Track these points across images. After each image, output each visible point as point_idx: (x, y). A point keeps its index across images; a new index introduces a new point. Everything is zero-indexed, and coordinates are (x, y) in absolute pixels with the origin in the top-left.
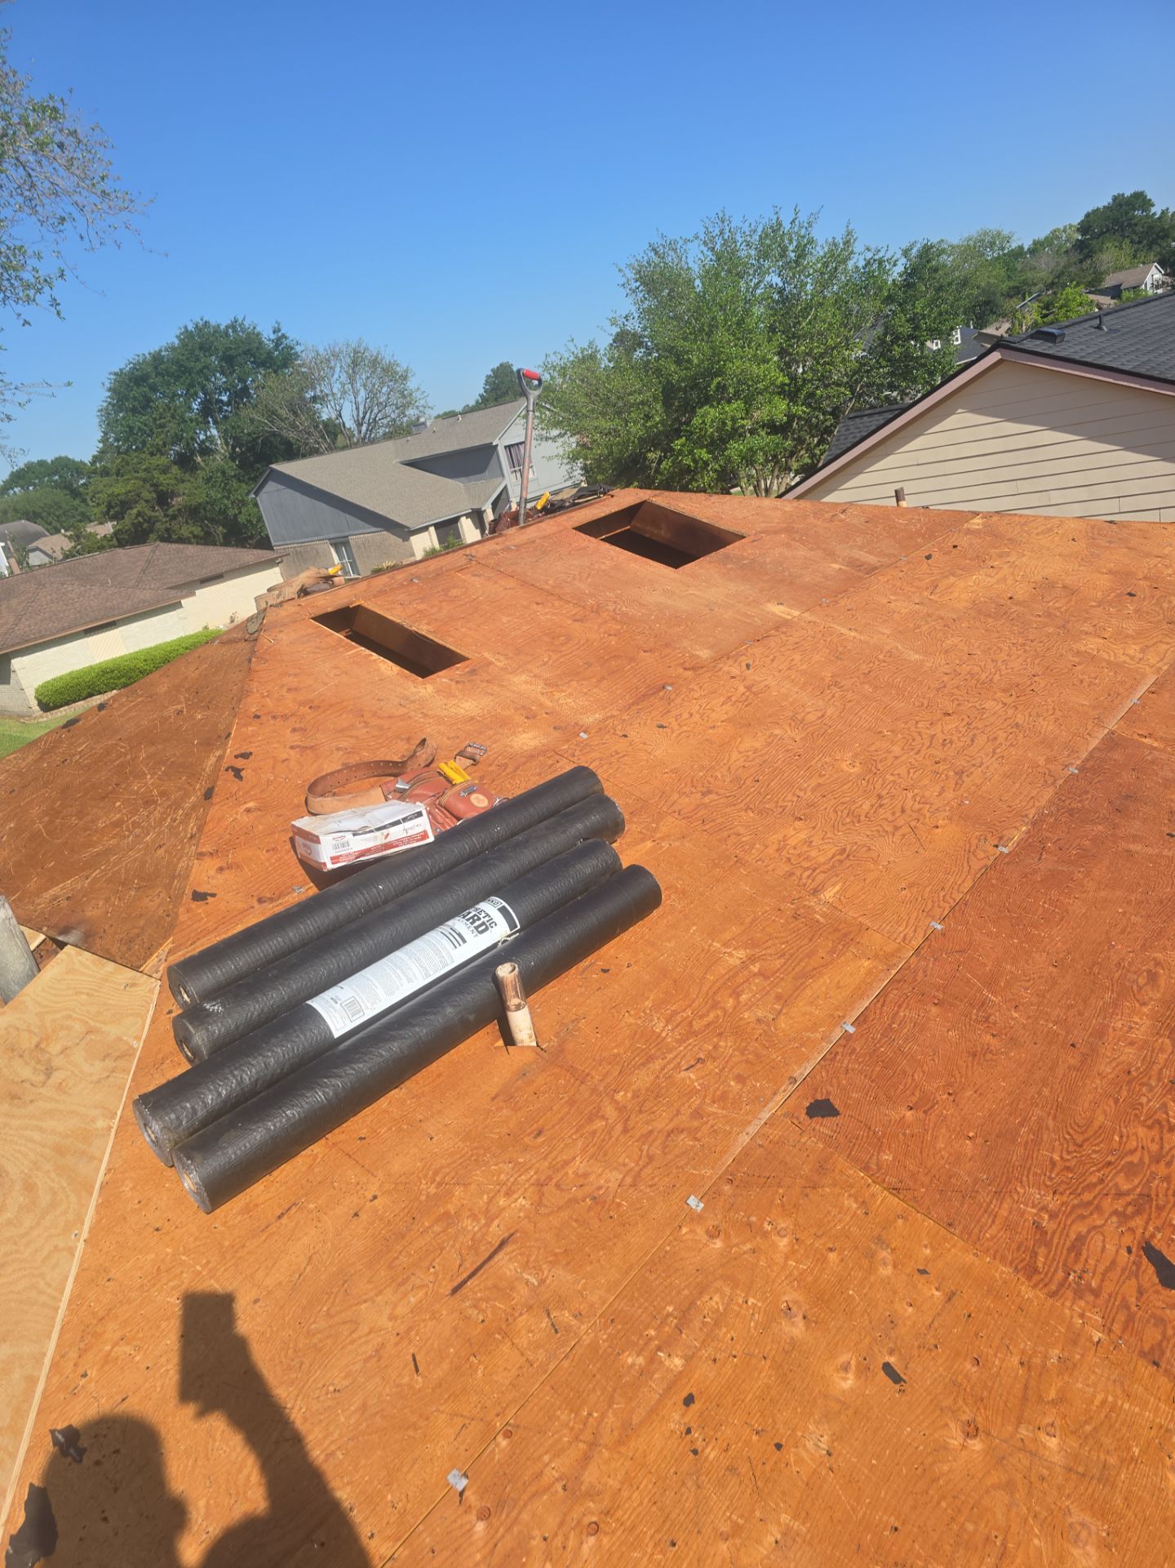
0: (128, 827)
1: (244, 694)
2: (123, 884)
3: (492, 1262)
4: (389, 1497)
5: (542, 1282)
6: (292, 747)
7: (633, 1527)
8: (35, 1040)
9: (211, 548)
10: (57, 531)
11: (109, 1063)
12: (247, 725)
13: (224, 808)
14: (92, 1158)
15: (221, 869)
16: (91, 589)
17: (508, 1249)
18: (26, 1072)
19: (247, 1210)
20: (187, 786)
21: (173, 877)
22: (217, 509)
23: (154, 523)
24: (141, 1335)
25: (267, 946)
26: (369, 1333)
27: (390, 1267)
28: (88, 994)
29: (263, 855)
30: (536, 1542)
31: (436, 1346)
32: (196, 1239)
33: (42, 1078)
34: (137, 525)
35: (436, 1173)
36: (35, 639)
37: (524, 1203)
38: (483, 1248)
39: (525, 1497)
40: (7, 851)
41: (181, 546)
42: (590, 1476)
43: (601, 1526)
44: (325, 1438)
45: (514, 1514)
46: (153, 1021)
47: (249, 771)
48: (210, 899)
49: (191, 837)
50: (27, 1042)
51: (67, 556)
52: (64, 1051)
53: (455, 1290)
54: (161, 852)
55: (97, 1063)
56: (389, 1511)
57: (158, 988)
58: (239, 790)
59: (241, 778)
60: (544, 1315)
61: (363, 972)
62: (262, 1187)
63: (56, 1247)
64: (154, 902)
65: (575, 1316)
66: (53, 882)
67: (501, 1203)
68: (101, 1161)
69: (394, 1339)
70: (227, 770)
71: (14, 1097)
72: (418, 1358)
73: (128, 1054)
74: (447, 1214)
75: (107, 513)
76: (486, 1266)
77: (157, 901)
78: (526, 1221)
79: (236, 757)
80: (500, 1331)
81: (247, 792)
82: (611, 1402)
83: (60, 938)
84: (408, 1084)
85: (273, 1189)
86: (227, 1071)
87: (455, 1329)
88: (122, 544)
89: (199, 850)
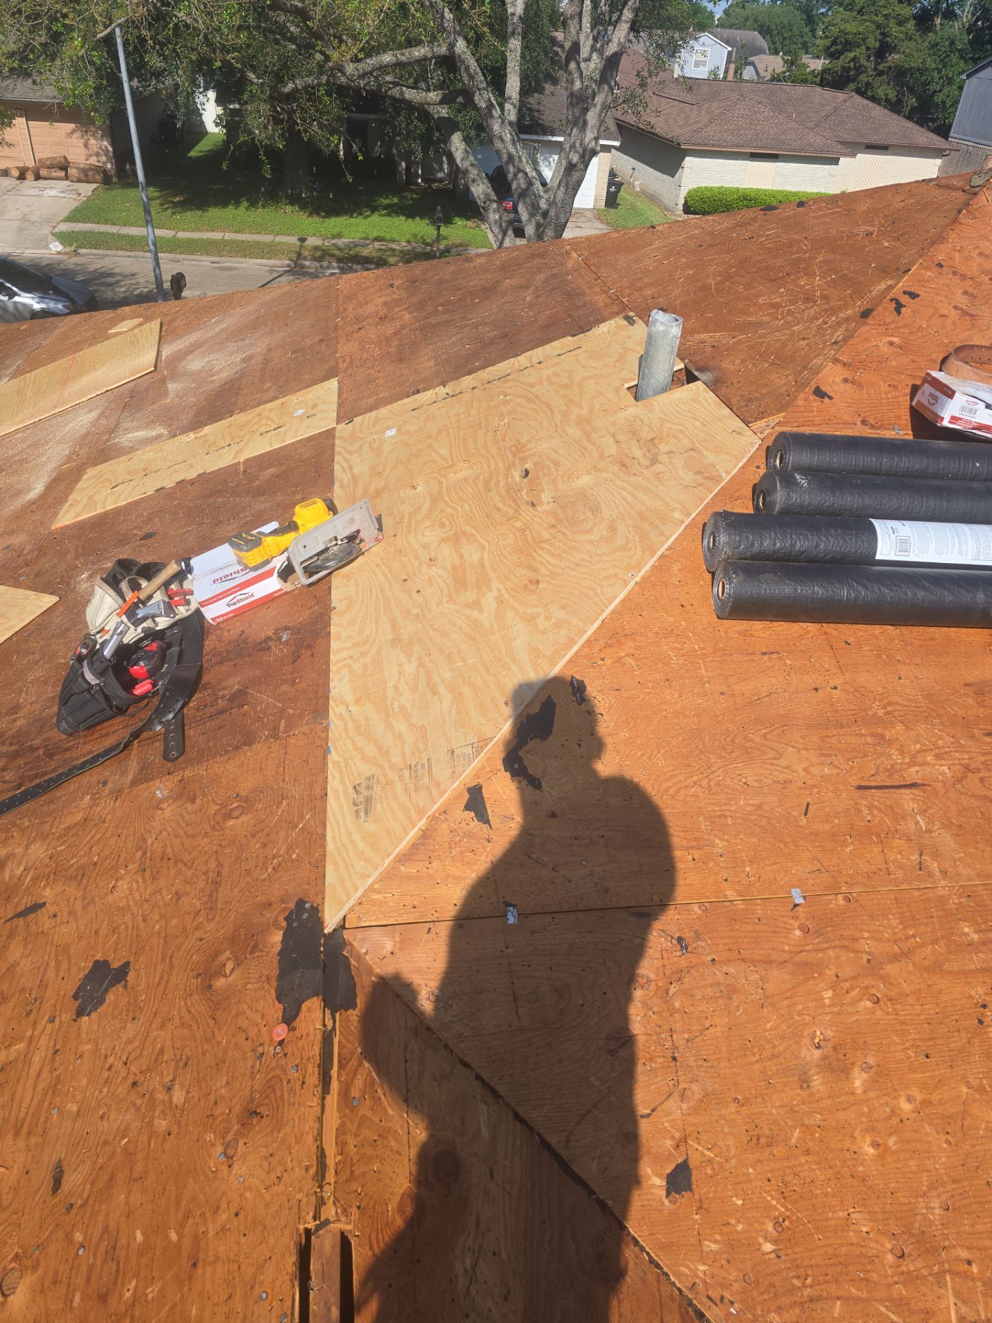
0: (783, 312)
1: (940, 238)
2: (761, 355)
3: (898, 791)
4: (748, 869)
5: (929, 831)
6: (955, 307)
7: (903, 1023)
8: (652, 435)
9: (895, 116)
10: (776, 53)
11: (699, 479)
12: (928, 269)
13: (873, 331)
14: (662, 534)
15: (846, 380)
16: (777, 117)
17: (915, 791)
18: (638, 453)
19: (744, 633)
20: (848, 299)
21: (805, 368)
22: (924, 78)
23: (860, 73)
24: (644, 661)
25: (861, 459)
26: (786, 768)
27: (822, 739)
28: (702, 423)
29: (884, 387)
30: (830, 973)
31: (827, 810)
32: (703, 629)
33: (647, 463)
34: (846, 70)
35: (890, 704)
36: (713, 145)
37: (947, 771)
38: (896, 777)
39: (838, 943)
40: (680, 290)
41: (871, 104)
42: (890, 969)
43: (881, 1003)
44: (725, 804)
45: (825, 945)
46: (743, 467)
47: (909, 310)
48: (826, 400)
49: (835, 343)
50: (646, 434)
51: (775, 79)
52: (670, 453)
53: (860, 788)
54: (803, 343)
55: (690, 473)
56: (744, 876)
57: (757, 446)
58: (892, 322)
59: (899, 312)
60: (918, 852)
61: (927, 524)
62: (761, 626)
63: (616, 574)
64: (781, 380)
65: (941, 871)
66: (706, 329)
67: (928, 759)
68: (668, 539)
69: (800, 784)
70: (891, 300)
71: (623, 465)
72: (810, 807)
73: (716, 479)
74: (882, 736)
75: (829, 48)
76: (892, 790)
77: (784, 381)
78: (941, 784)
79: (905, 293)
80: (878, 836)
81: (898, 328)
82: (935, 941)
83: (696, 373)
84: (904, 629)
85: (768, 633)
86: (789, 531)
87: (847, 810)
88: (823, 83)
89: (837, 356)
